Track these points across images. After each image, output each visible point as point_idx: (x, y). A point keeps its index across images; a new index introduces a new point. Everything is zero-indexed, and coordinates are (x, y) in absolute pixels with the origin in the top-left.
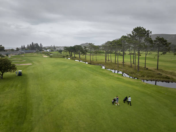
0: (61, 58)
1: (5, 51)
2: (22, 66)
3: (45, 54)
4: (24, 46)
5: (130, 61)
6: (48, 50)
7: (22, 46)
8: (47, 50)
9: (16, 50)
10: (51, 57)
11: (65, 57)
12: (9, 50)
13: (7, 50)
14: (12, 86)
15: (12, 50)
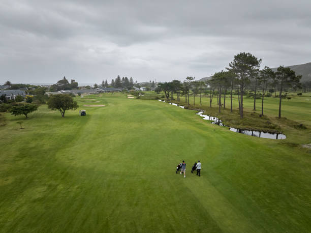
0: (152, 99)
1: (78, 88)
2: (91, 107)
3: (132, 94)
4: (106, 82)
5: (261, 106)
6: (142, 89)
7: (103, 82)
8: (139, 87)
9: (93, 87)
10: (139, 98)
11: (159, 99)
12: (84, 87)
13: (81, 88)
14: (71, 123)
15: (88, 87)
